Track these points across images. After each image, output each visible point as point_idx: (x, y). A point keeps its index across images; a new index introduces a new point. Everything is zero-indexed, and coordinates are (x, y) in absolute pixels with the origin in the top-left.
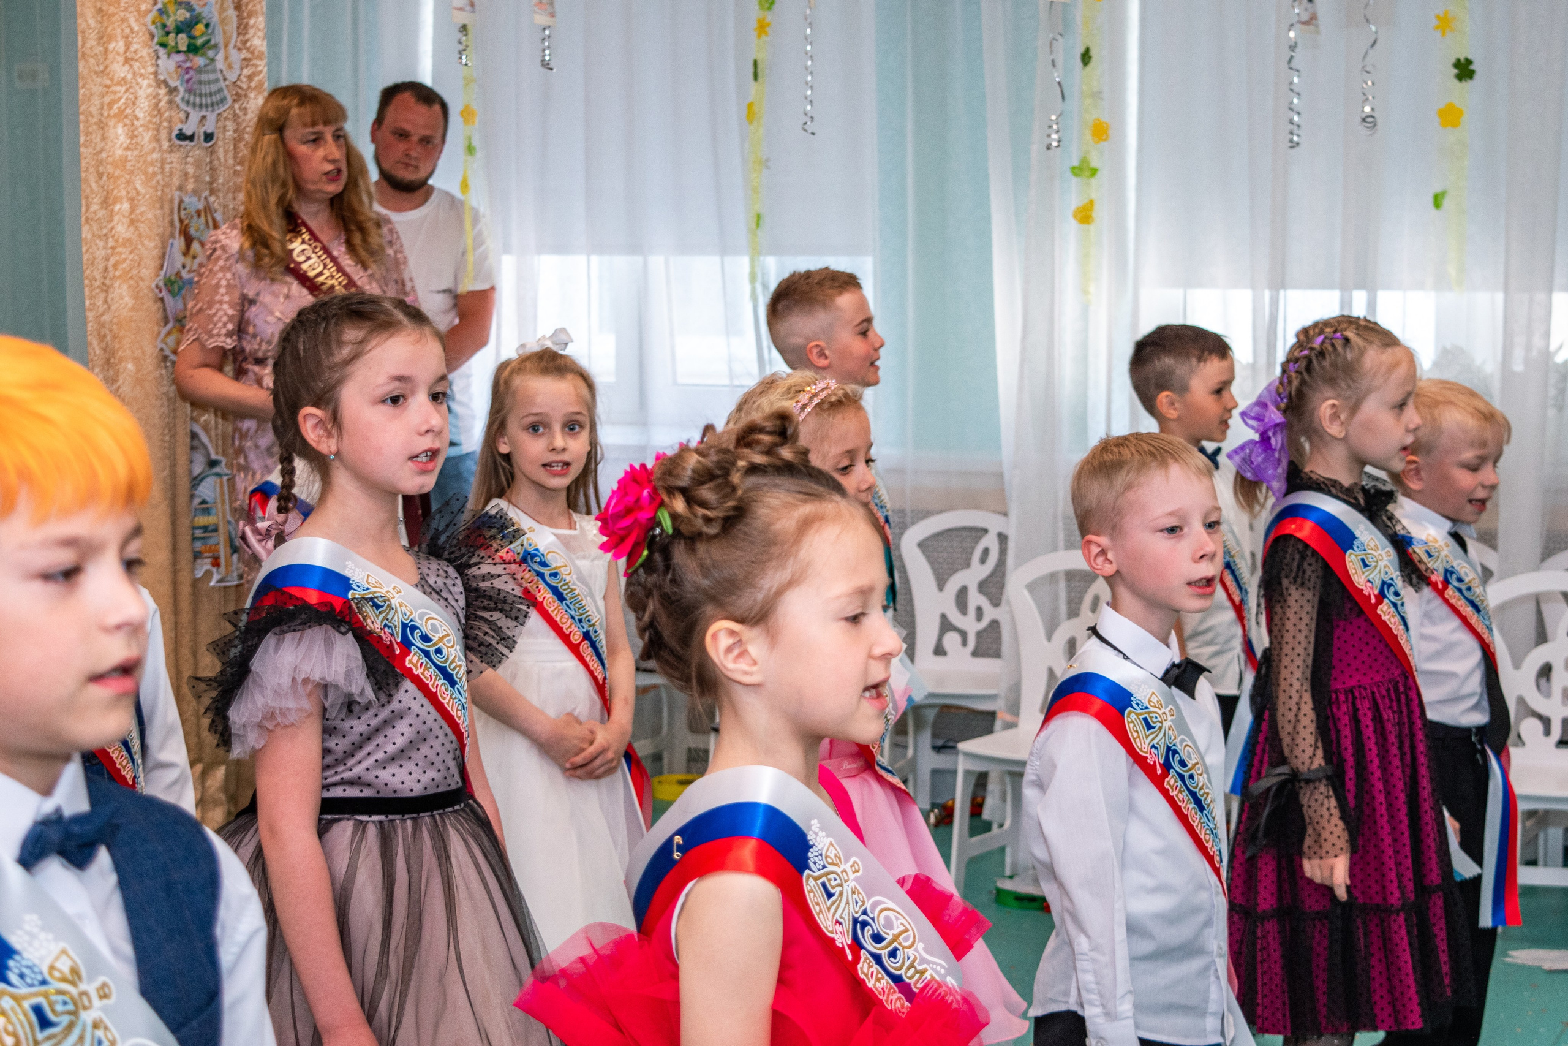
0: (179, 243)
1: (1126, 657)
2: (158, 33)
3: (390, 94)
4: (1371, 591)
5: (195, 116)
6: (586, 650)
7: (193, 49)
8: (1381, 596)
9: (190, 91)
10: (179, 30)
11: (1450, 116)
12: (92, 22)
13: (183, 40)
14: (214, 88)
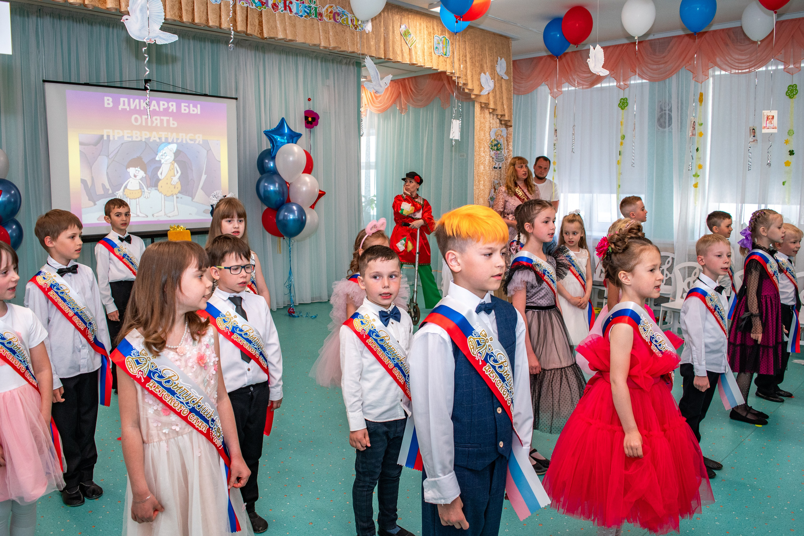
0: (493, 190)
1: (706, 284)
2: (491, 146)
3: (538, 159)
4: (772, 273)
5: (497, 164)
6: (580, 278)
7: (497, 150)
8: (774, 274)
9: (496, 158)
10: (495, 146)
11: (787, 164)
12: (477, 144)
13: (496, 148)
14: (501, 158)
